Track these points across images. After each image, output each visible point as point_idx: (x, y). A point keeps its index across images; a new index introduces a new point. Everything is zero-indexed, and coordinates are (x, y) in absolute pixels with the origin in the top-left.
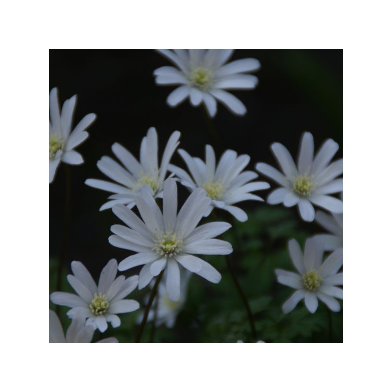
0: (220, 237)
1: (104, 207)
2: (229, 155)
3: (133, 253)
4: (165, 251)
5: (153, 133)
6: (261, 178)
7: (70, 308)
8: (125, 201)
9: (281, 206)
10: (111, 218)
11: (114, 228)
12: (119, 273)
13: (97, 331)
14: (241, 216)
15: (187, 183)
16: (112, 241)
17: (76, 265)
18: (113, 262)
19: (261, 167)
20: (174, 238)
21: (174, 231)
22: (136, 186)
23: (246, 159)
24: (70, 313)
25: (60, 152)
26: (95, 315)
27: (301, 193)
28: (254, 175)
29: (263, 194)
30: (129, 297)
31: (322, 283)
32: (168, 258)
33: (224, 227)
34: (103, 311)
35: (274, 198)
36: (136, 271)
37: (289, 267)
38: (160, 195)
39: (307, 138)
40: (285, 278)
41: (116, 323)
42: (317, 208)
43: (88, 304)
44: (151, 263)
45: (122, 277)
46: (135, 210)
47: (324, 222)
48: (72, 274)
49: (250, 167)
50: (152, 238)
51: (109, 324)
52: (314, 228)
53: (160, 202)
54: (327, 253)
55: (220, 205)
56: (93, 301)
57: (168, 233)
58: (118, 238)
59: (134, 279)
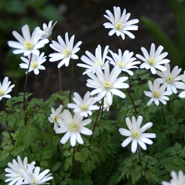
0: (125, 82)
1: (84, 73)
2: (127, 52)
3: (95, 89)
4: (106, 88)
5: (99, 46)
6: (138, 60)
7: (74, 109)
8: (92, 71)
9: (145, 69)
10: (87, 77)
11: (88, 81)
12: (91, 96)
13: (84, 117)
14: (131, 73)
15: (112, 63)
16: (88, 85)
17: (76, 94)
18: (88, 92)
19: (138, 56)
20: (109, 83)
21: (109, 80)
22: (95, 65)
23: (132, 53)
24: (74, 111)
25: (70, 55)
26: (83, 111)
27: (151, 64)
28: (135, 59)
29: (138, 65)
30: (94, 104)
31: (160, 95)
32: (107, 90)
33: (126, 78)
34: (86, 110)
35: (142, 67)
36: (96, 95)
37: (149, 90)
38: (103, 68)
39: (153, 45)
40: (147, 94)
41: (91, 114)
42: (157, 69)
43: (80, 107)
44: (101, 92)
45: (92, 98)
46: (95, 74)
47: (159, 74)
48: (74, 97)
49: (134, 56)
50: (101, 83)
51: (88, 114)
52: (156, 76)
53: (103, 71)
54: (161, 85)
55: (124, 70)
56: (82, 106)
57: (107, 81)
58: (90, 84)
59: (96, 98)
